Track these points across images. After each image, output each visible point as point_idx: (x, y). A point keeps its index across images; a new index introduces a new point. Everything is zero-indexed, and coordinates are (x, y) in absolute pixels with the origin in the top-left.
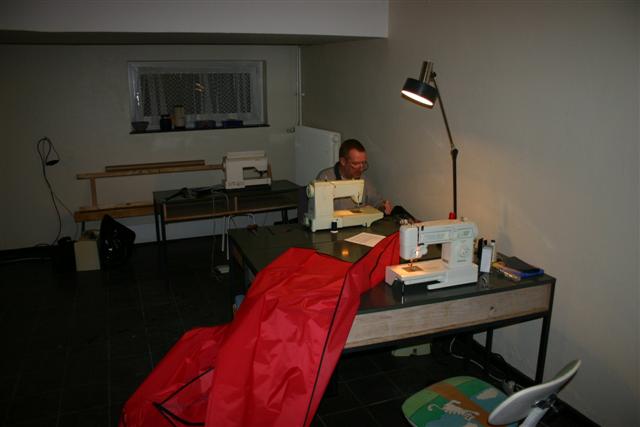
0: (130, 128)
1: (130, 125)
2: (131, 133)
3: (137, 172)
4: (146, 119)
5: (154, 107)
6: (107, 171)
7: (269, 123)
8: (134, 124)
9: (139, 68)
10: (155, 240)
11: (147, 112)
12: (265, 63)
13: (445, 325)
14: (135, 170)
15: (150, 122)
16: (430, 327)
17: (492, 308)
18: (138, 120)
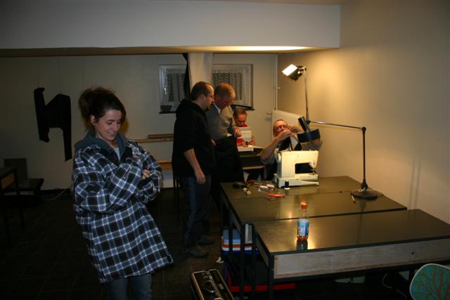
0: (159, 110)
1: (159, 107)
2: (160, 113)
3: (163, 139)
4: (170, 103)
5: (176, 96)
6: (149, 138)
7: (254, 108)
8: (162, 107)
9: (167, 69)
10: (172, 186)
11: (171, 99)
12: (252, 65)
13: (376, 264)
14: (161, 138)
15: (173, 105)
16: (364, 265)
17: (413, 253)
18: (165, 104)
